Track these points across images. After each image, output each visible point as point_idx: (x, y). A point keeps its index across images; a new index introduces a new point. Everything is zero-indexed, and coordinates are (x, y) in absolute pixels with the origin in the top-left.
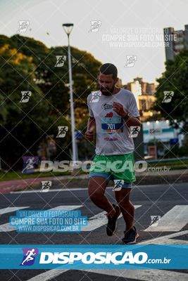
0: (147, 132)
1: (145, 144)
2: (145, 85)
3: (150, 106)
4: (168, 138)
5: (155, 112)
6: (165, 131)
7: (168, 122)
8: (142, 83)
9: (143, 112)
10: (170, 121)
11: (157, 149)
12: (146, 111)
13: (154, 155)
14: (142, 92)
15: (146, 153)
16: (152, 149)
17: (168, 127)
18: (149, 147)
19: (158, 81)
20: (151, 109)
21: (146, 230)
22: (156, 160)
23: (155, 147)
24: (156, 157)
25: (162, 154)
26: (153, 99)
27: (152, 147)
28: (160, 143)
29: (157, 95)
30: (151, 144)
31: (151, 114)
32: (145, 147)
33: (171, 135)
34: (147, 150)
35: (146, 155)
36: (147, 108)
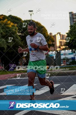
0: (62, 54)
1: (62, 59)
2: (62, 36)
3: (64, 44)
4: (71, 57)
5: (66, 47)
6: (69, 54)
7: (71, 50)
8: (60, 35)
12: (62, 46)
13: (65, 64)
14: (61, 38)
15: (62, 63)
16: (64, 61)
17: (71, 53)
18: (63, 61)
19: (67, 34)
22: (66, 66)
23: (66, 61)
26: (65, 41)
27: (64, 60)
28: (68, 59)
30: (64, 59)
31: (64, 47)
32: (62, 61)
35: (62, 64)
36: (63, 45)
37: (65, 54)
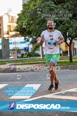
0: (11, 43)
1: (10, 50)
2: (11, 17)
3: (13, 29)
4: (23, 47)
5: (16, 32)
6: (21, 43)
7: (23, 38)
8: (9, 16)
9: (9, 32)
10: (25, 38)
11: (17, 53)
13: (15, 56)
14: (9, 21)
15: (11, 55)
16: (14, 53)
17: (23, 41)
18: (13, 52)
19: (18, 15)
20: (14, 31)
21: (10, 98)
22: (17, 59)
23: (16, 52)
24: (16, 57)
25: (20, 56)
26: (15, 25)
28: (19, 49)
29: (17, 23)
30: (13, 50)
31: (14, 33)
32: (11, 52)
33: (25, 45)
34: (12, 53)
35: (11, 56)
36: (12, 30)
37: (15, 43)
